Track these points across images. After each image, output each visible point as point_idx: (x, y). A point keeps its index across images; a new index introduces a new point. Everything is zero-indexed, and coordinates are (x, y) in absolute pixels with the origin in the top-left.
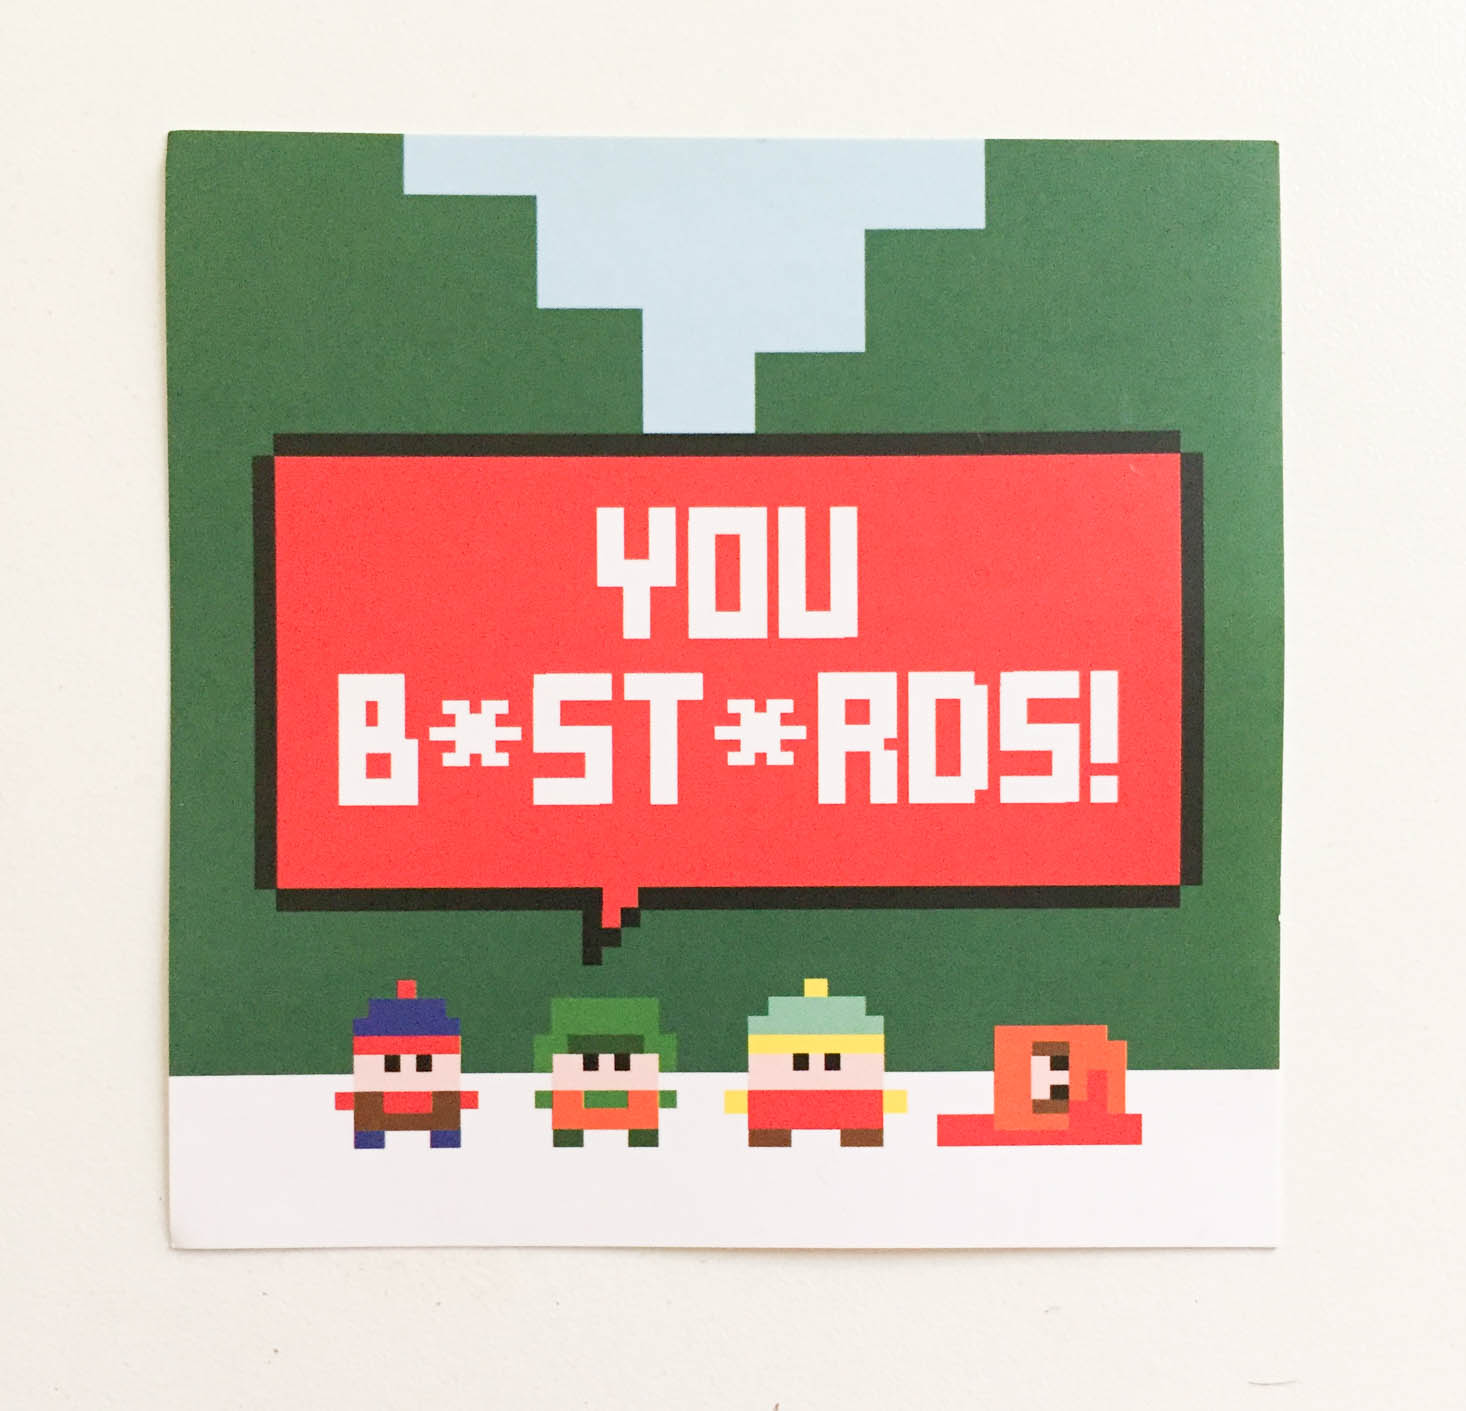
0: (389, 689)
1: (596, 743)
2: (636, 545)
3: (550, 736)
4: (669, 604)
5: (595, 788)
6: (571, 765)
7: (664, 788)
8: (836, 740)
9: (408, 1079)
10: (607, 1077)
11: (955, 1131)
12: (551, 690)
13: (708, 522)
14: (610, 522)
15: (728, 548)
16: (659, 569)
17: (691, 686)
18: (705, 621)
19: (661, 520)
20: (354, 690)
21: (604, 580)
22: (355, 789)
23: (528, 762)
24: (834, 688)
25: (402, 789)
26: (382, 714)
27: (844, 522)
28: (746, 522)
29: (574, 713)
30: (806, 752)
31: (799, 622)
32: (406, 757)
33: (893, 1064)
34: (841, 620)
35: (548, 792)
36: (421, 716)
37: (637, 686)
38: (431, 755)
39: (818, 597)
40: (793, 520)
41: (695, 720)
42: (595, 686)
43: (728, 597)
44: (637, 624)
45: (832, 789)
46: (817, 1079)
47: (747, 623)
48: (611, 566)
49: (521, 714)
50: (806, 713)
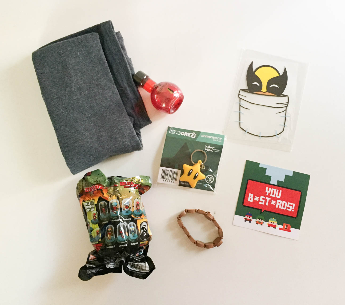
0: (252, 195)
1: (264, 201)
2: (268, 190)
3: (261, 200)
4: (270, 194)
5: (263, 203)
6: (262, 202)
7: (267, 204)
8: (278, 204)
9: (248, 218)
10: (260, 221)
11: (280, 229)
12: (262, 197)
13: (273, 189)
14: (267, 188)
15: (274, 191)
16: (269, 191)
17: (270, 199)
18: (271, 195)
19: (270, 189)
20: (250, 194)
21: (266, 191)
22: (249, 200)
23: (259, 201)
24: (278, 201)
25: (252, 201)
26: (251, 196)
27: (281, 191)
28: (275, 190)
29: (263, 199)
30: (276, 204)
31: (277, 197)
32: (252, 199)
33: (277, 224)
34: (279, 197)
35: (260, 203)
36: (254, 197)
37: (267, 198)
38: (254, 199)
39: (278, 195)
40: (278, 190)
41: (270, 201)
42: (264, 197)
43: (273, 194)
44: (267, 194)
45: (277, 207)
46: (273, 224)
47: (274, 196)
48: (267, 191)
49: (259, 198)
50: (276, 202)
